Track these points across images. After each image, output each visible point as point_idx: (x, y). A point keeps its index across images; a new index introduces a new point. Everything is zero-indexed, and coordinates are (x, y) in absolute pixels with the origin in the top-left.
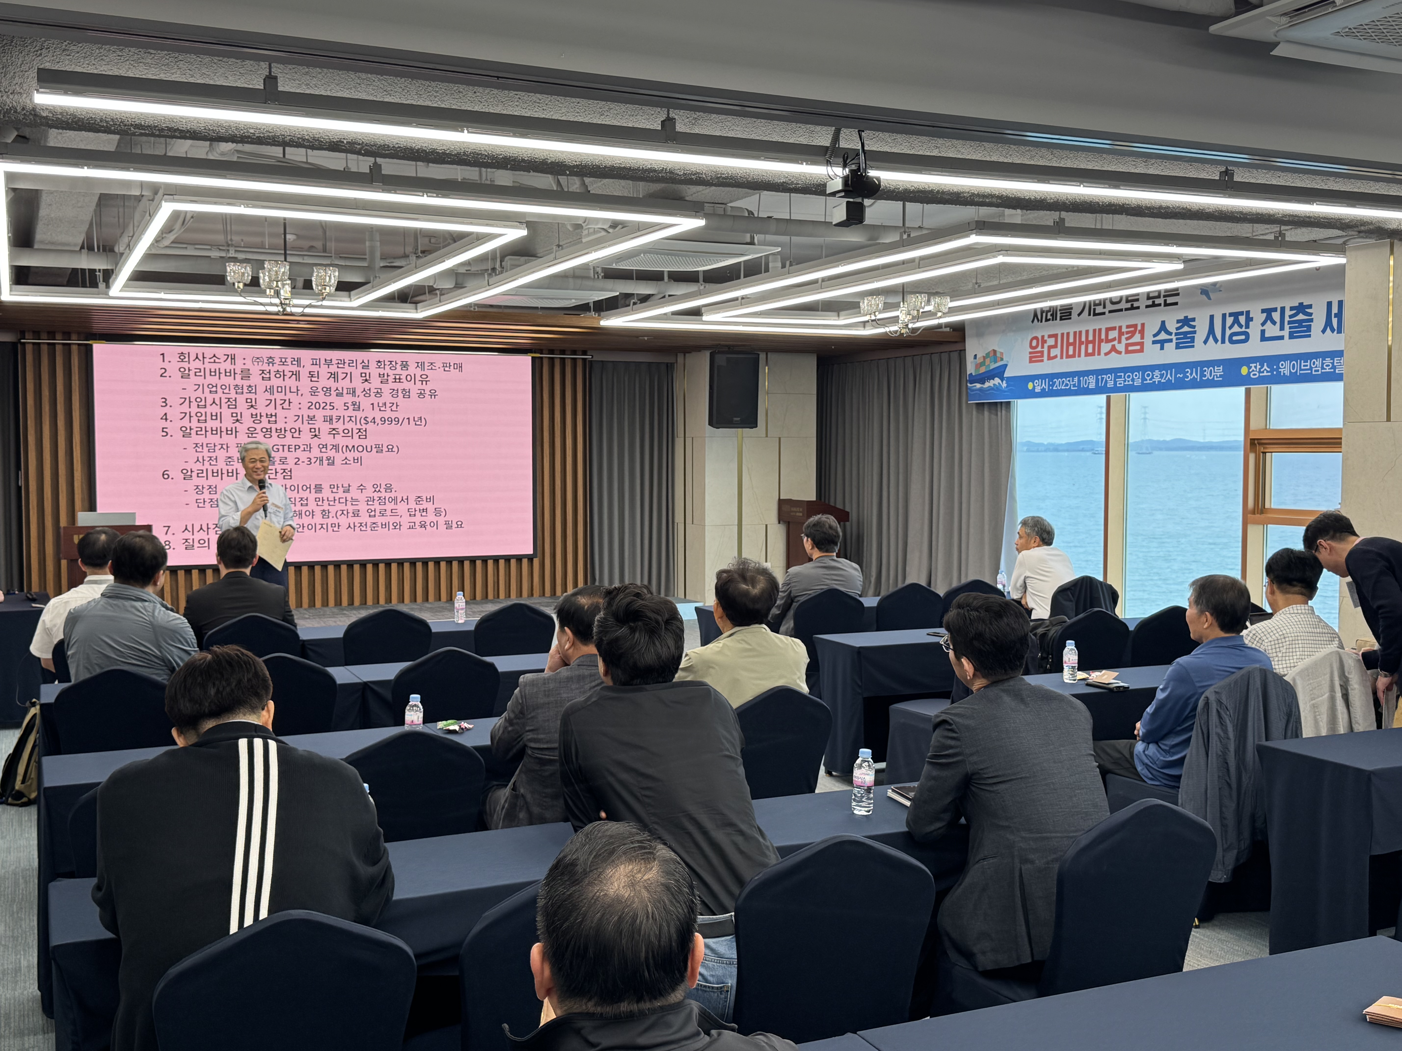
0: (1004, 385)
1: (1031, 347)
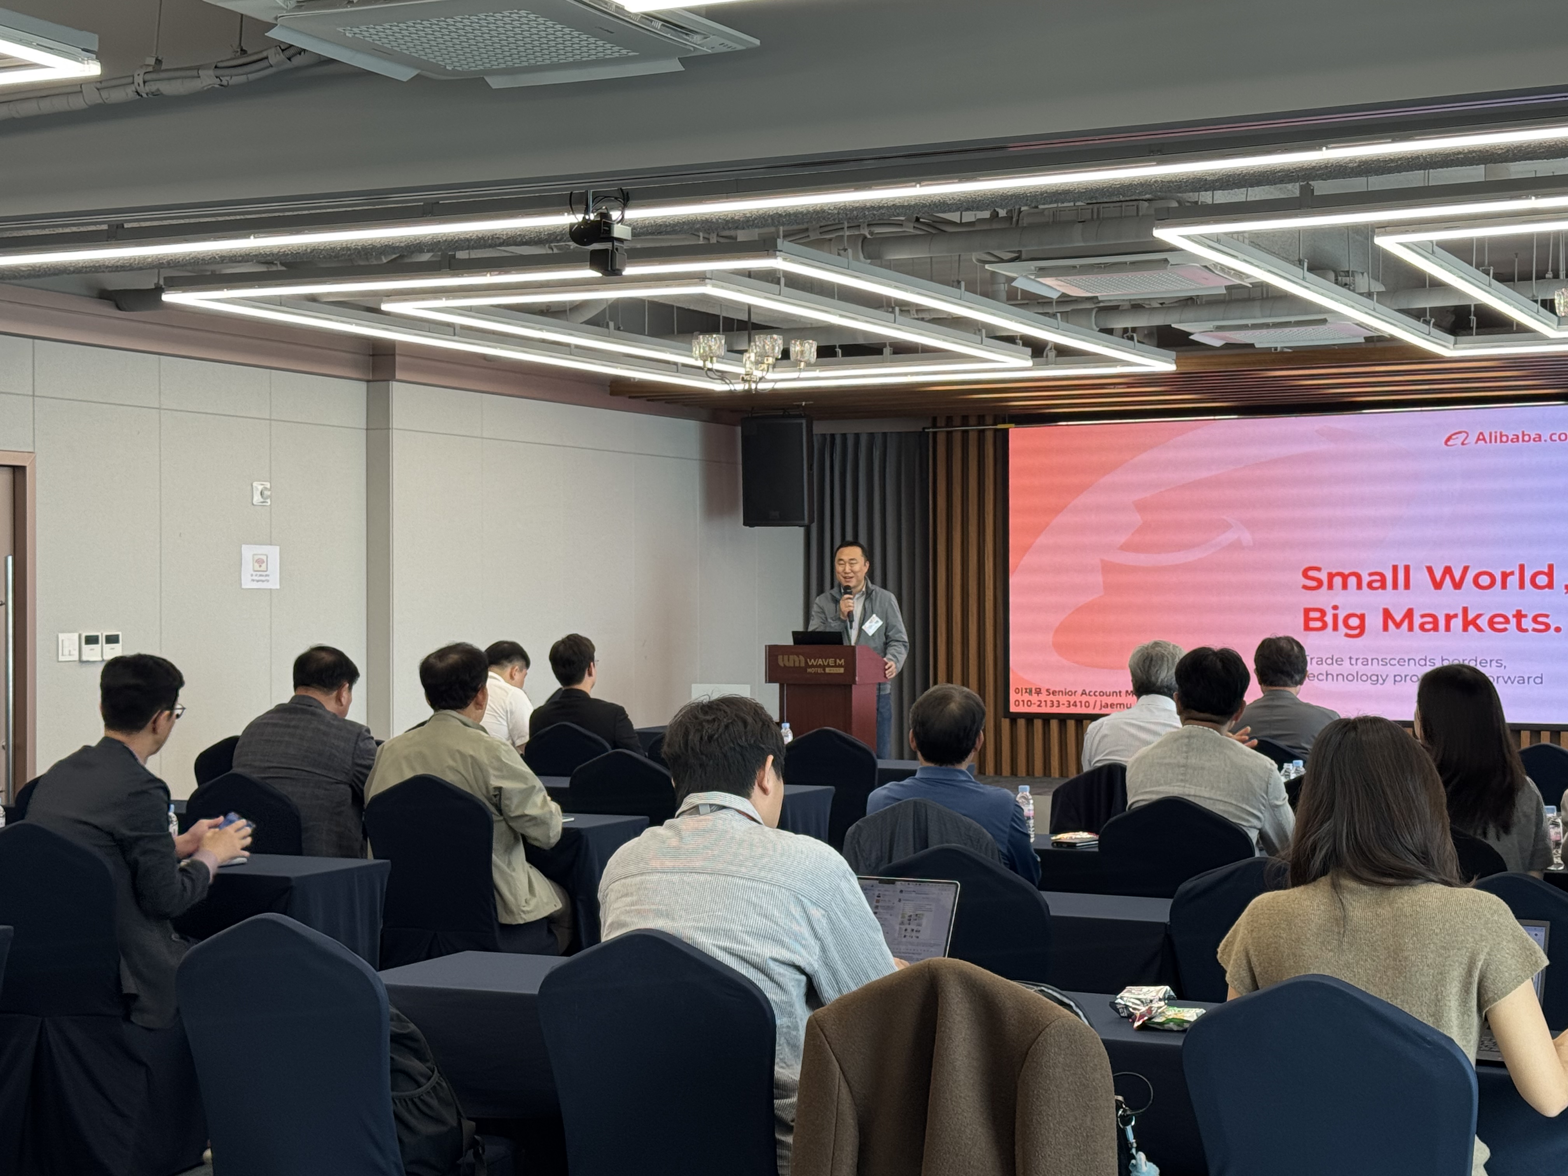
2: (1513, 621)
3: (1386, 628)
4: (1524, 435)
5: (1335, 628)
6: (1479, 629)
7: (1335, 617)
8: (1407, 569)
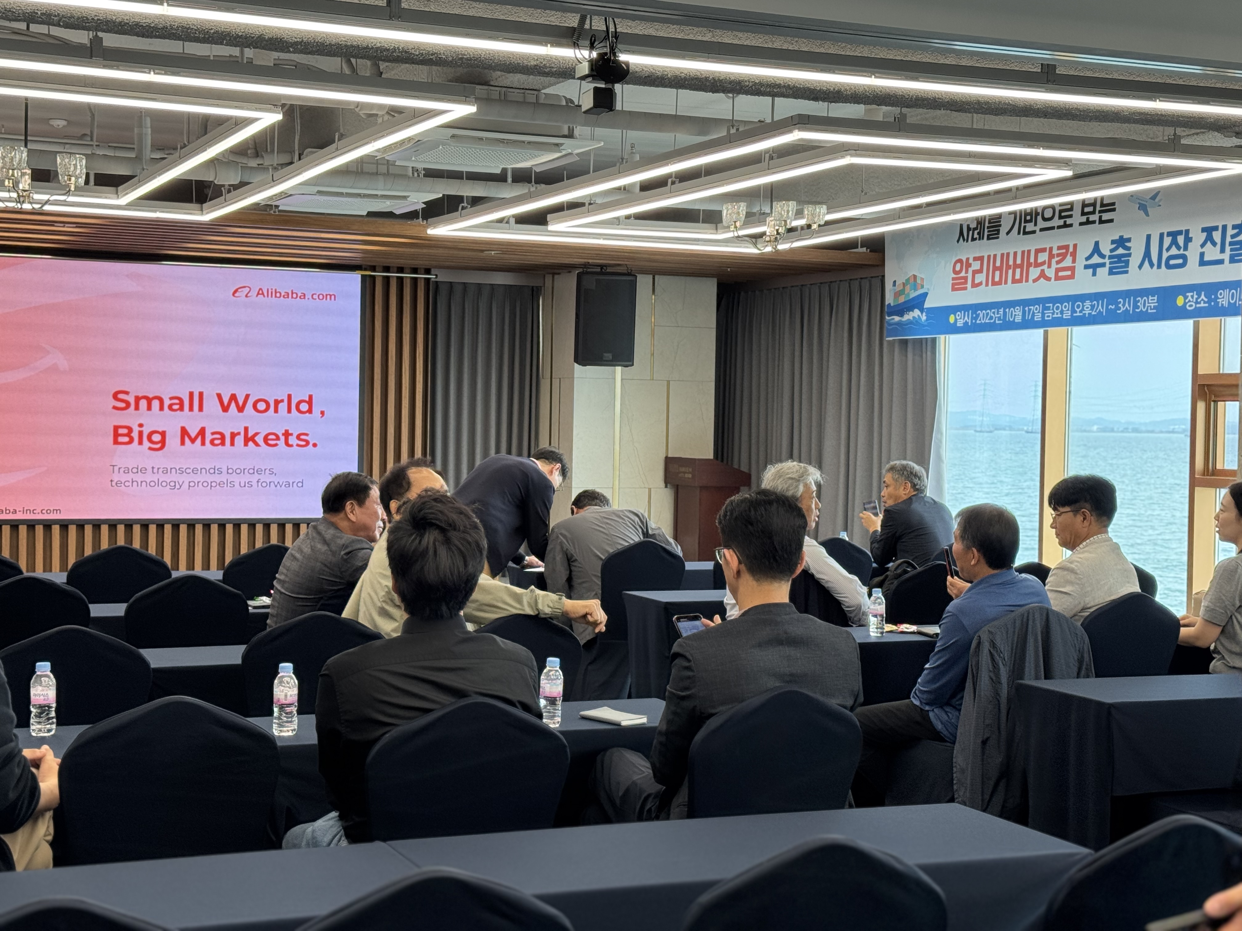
0: (924, 318)
1: (955, 272)
2: (282, 438)
4: (292, 293)
5: (141, 442)
6: (257, 445)
7: (141, 434)
8: (201, 394)
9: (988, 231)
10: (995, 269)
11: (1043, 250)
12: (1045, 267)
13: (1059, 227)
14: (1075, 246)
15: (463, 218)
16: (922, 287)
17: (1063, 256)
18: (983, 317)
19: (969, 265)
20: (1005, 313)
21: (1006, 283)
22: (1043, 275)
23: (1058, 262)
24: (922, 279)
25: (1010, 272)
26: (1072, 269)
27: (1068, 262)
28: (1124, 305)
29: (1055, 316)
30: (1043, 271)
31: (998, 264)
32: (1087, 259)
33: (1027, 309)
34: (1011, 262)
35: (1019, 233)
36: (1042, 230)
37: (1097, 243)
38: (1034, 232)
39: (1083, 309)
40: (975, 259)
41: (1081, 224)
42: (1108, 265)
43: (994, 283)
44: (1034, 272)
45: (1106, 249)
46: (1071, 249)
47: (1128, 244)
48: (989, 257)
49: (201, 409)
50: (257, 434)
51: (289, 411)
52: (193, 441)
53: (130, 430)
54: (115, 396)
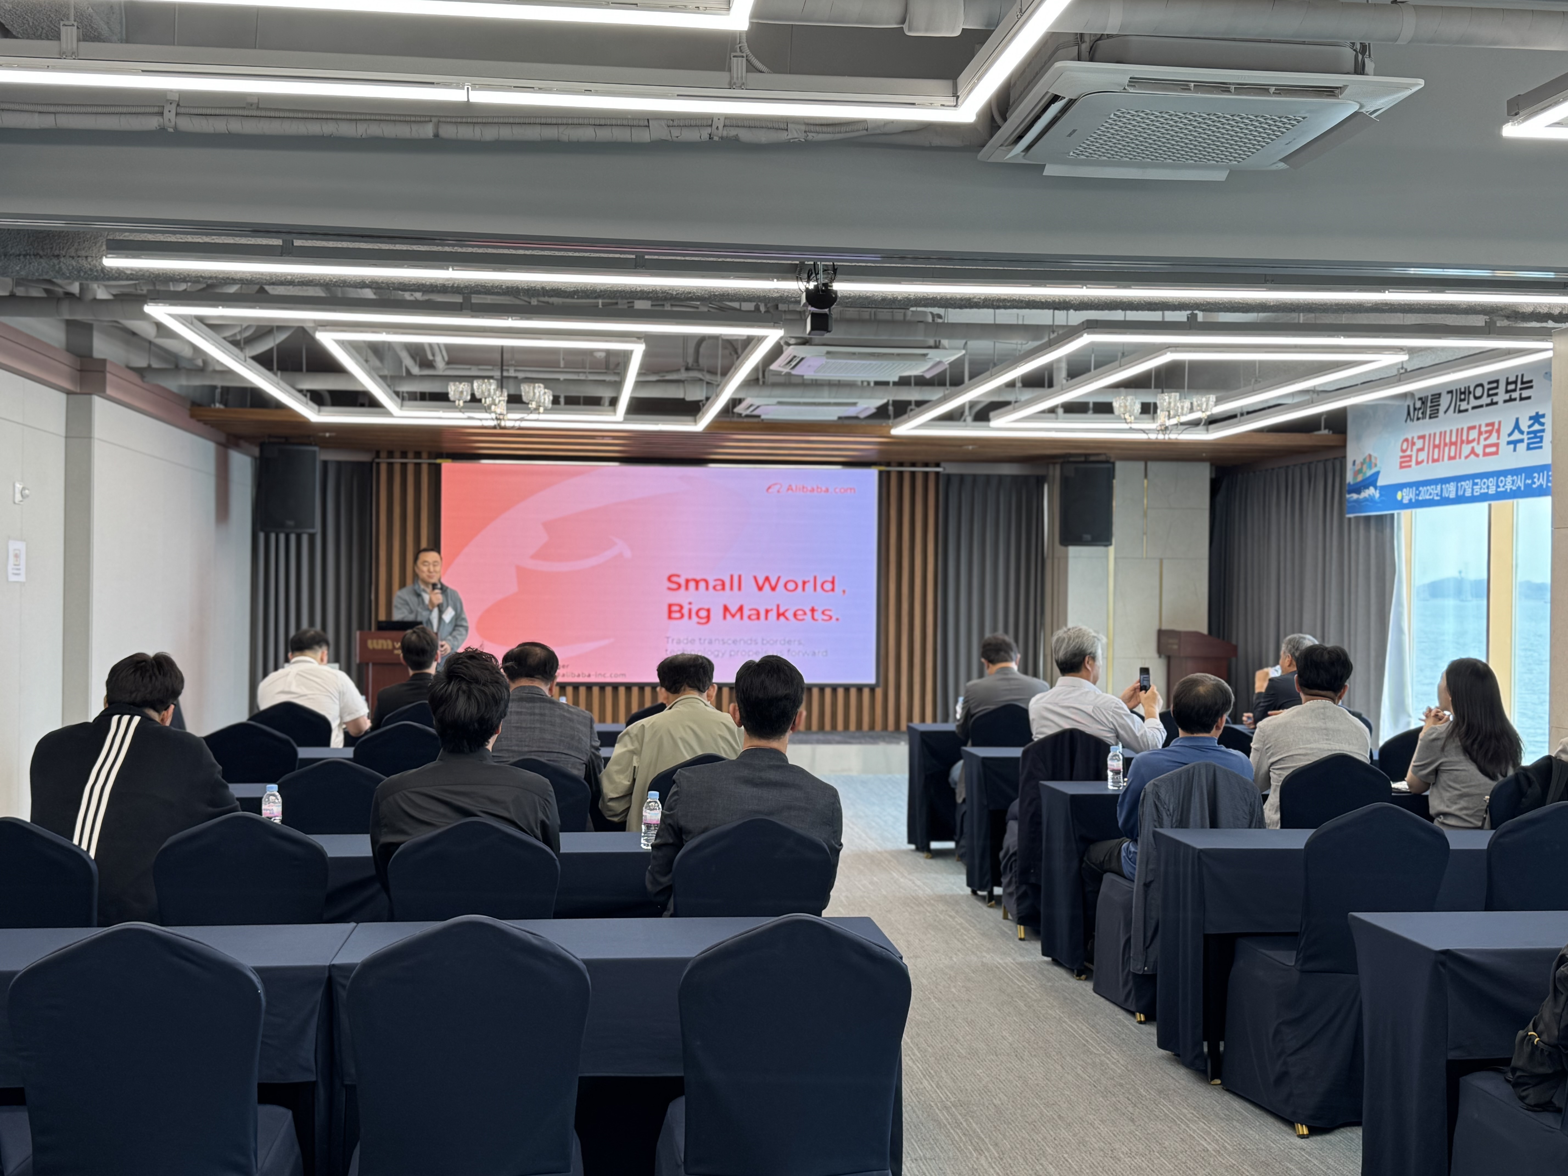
0: (1377, 495)
1: (1403, 451)
2: (809, 613)
3: (725, 617)
4: (818, 488)
5: (690, 617)
6: (787, 619)
7: (690, 611)
8: (740, 577)
9: (1431, 411)
10: (1435, 446)
11: (1474, 428)
12: (1474, 444)
13: (1487, 405)
14: (1500, 423)
15: (910, 419)
16: (1376, 465)
17: (1490, 432)
18: (1425, 494)
19: (1413, 444)
20: (1442, 489)
21: (1443, 460)
22: (1473, 452)
23: (1486, 439)
24: (1376, 458)
25: (1447, 449)
26: (1497, 445)
27: (1493, 439)
28: (1539, 479)
29: (1483, 491)
30: (1473, 448)
31: (1437, 442)
32: (1510, 435)
33: (1459, 485)
34: (1447, 440)
35: (1455, 412)
36: (1474, 408)
37: (1517, 420)
38: (1466, 410)
39: (1505, 485)
40: (1419, 438)
41: (1505, 401)
42: (1526, 441)
43: (1434, 461)
44: (1466, 449)
45: (1524, 425)
46: (1496, 426)
47: (1542, 420)
48: (1430, 435)
49: (740, 588)
50: (786, 610)
51: (815, 589)
52: (733, 616)
53: (681, 607)
54: (669, 579)
